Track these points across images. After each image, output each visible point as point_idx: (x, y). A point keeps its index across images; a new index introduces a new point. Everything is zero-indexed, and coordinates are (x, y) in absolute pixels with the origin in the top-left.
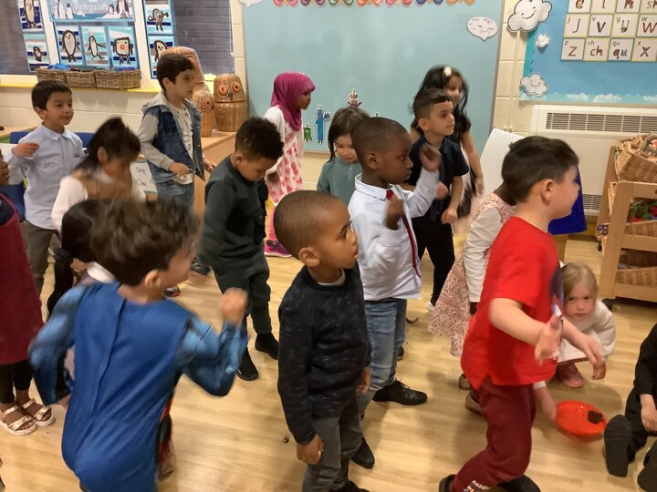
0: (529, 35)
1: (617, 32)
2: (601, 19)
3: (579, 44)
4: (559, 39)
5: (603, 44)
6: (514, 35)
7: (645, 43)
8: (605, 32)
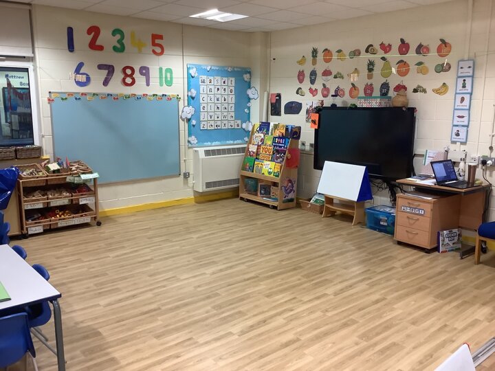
0: (189, 120)
1: (216, 119)
2: (211, 114)
3: (205, 123)
4: (199, 122)
5: (212, 123)
6: (183, 120)
7: (225, 122)
8: (213, 119)
